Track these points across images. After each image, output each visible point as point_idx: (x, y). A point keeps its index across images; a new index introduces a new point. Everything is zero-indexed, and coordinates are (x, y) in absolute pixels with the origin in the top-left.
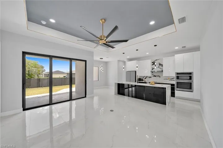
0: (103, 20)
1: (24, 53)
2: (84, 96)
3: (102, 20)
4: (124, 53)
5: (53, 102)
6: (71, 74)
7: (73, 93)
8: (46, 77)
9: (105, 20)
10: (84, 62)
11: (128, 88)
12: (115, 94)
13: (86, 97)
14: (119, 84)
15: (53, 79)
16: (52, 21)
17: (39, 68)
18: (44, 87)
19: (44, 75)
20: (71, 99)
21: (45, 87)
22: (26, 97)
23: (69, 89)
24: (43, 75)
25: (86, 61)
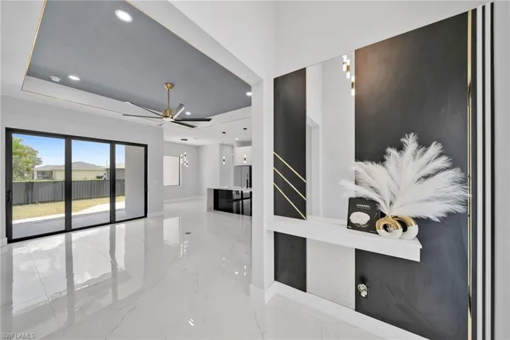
0: (169, 85)
1: (9, 131)
2: (143, 215)
3: (166, 84)
4: (224, 133)
5: (73, 228)
6: (113, 170)
7: (116, 212)
8: (44, 178)
9: (172, 85)
10: (143, 148)
11: (242, 199)
12: (209, 210)
13: (146, 216)
14: (216, 192)
15: (73, 183)
16: (73, 78)
17: (25, 155)
18: (42, 202)
19: (38, 172)
20: (113, 221)
21: (45, 202)
22: (14, 222)
23: (109, 205)
24: (35, 173)
25: (146, 146)
